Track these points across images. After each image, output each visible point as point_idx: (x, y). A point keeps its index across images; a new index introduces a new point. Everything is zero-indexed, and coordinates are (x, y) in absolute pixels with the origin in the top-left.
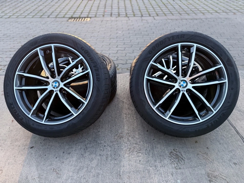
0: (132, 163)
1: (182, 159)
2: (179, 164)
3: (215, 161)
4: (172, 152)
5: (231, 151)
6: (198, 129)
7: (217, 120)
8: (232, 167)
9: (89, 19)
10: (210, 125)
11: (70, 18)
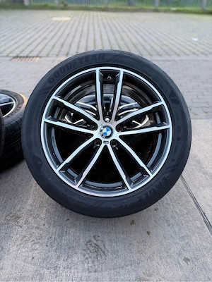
0: (19, 262)
1: (104, 252)
2: (96, 263)
3: (155, 256)
4: (90, 241)
5: (183, 238)
6: (124, 204)
7: (156, 188)
8: (181, 267)
9: (38, 59)
10: (144, 197)
11: (14, 57)
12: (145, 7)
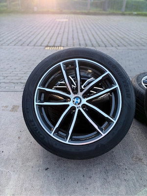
11: (46, 46)
12: (115, 11)
